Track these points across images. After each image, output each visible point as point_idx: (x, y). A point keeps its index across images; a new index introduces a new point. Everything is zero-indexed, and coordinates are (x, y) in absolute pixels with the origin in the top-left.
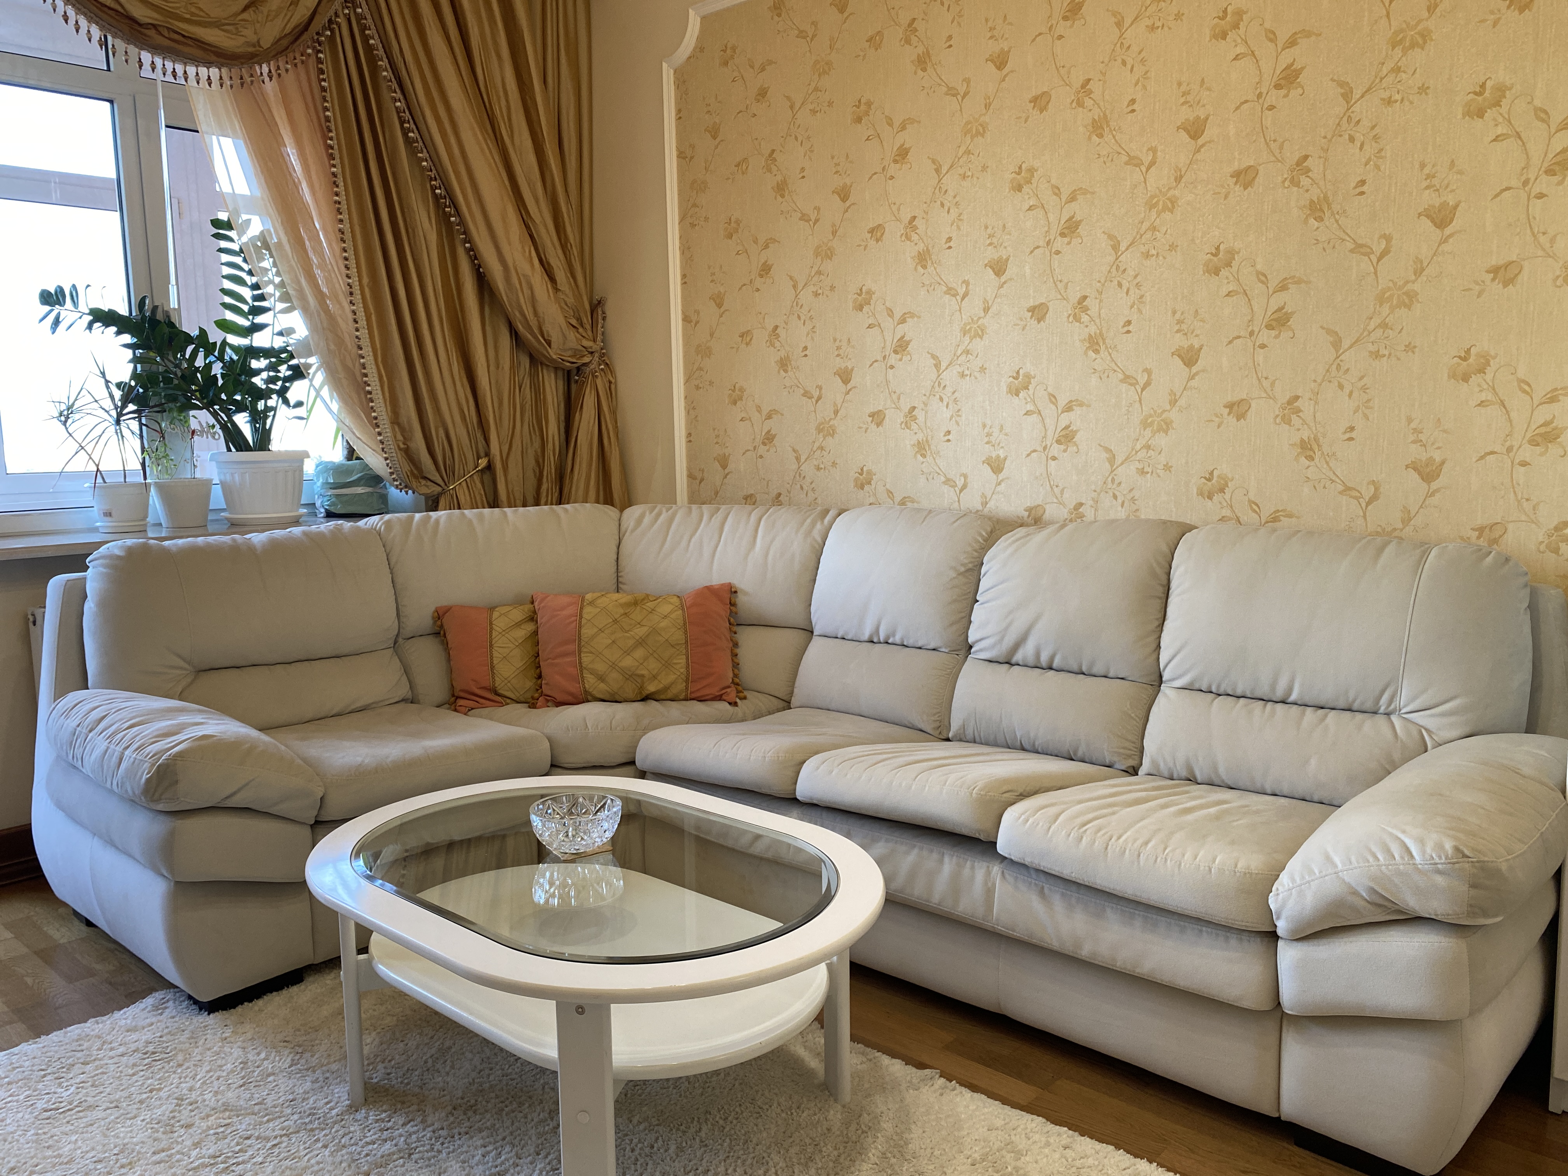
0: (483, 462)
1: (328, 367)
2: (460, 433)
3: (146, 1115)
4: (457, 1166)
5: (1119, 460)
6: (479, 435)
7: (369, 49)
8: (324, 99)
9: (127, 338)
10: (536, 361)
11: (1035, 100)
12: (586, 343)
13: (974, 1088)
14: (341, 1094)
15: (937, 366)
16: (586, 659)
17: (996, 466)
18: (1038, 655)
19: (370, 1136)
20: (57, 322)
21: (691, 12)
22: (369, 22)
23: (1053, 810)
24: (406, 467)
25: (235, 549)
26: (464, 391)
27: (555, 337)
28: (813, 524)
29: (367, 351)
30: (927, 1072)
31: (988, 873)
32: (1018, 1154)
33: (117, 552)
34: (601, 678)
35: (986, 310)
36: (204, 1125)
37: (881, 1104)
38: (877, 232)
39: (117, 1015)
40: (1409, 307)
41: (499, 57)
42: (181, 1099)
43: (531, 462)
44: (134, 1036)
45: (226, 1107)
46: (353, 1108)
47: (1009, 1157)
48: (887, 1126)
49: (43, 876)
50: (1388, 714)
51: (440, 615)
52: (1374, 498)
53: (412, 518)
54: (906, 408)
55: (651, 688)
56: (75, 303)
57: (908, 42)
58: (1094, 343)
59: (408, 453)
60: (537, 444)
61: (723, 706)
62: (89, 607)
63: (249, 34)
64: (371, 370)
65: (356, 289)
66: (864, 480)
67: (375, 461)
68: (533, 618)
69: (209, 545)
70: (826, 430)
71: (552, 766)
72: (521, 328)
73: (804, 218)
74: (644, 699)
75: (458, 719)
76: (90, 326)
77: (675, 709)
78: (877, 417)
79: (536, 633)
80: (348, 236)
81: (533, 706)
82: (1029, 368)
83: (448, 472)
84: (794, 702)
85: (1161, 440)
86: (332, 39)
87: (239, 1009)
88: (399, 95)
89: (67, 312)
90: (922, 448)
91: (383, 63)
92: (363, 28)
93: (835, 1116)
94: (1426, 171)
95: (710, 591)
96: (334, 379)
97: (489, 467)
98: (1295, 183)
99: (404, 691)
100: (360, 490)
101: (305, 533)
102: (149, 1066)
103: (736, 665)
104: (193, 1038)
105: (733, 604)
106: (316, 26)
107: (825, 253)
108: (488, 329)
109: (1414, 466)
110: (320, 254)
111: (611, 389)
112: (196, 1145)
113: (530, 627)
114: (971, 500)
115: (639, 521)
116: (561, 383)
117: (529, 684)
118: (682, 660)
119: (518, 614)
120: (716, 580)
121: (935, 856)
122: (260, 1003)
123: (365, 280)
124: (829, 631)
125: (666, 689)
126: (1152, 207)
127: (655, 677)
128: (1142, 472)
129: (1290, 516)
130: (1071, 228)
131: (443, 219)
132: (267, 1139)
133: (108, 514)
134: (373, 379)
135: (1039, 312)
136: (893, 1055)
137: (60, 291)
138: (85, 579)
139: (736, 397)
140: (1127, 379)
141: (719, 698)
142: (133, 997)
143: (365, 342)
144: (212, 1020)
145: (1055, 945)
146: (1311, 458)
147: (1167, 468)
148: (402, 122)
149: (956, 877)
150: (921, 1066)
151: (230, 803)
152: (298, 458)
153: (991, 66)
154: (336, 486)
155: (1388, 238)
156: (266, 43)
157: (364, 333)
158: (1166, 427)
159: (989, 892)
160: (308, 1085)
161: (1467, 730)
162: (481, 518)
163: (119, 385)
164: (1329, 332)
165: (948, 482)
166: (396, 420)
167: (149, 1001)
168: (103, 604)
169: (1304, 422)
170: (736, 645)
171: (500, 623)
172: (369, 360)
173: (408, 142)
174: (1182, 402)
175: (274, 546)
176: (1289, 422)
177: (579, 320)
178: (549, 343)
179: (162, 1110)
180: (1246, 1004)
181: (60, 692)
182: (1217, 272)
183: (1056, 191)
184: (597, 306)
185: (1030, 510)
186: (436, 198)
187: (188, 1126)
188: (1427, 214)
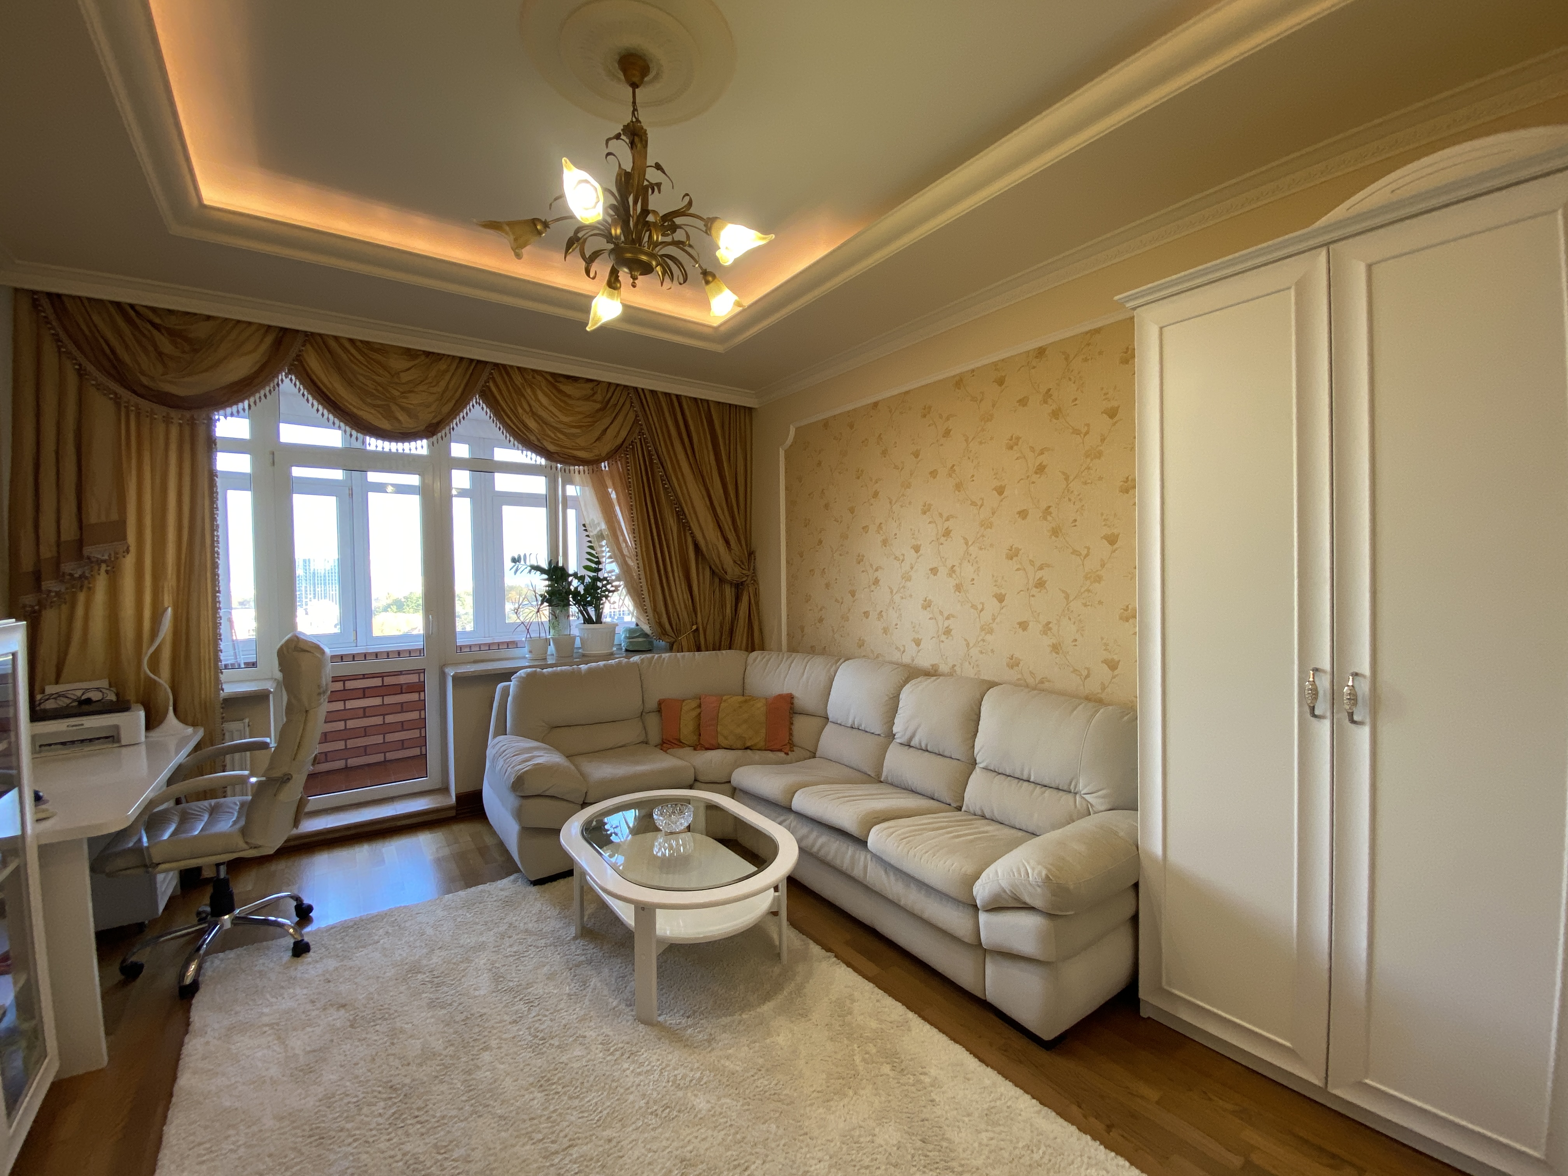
0: (694, 627)
1: (626, 586)
2: (684, 615)
3: (496, 930)
4: (607, 970)
5: (971, 645)
6: (694, 616)
7: (649, 451)
8: (628, 474)
9: (546, 576)
10: (722, 581)
11: (931, 473)
12: (744, 572)
13: (849, 965)
14: (573, 931)
15: (892, 592)
16: (719, 729)
17: (918, 642)
18: (920, 744)
19: (578, 952)
20: (517, 570)
21: (791, 426)
22: (649, 439)
23: (892, 830)
24: (659, 630)
25: (573, 673)
26: (687, 596)
27: (729, 571)
28: (831, 666)
29: (643, 580)
30: (829, 954)
31: (866, 857)
32: (853, 1001)
33: (523, 675)
34: (726, 738)
35: (912, 568)
36: (516, 937)
37: (801, 968)
38: (865, 528)
39: (499, 882)
40: (1099, 583)
41: (707, 448)
42: (511, 924)
43: (718, 626)
44: (502, 893)
45: (526, 931)
46: (575, 938)
47: (848, 1002)
48: (799, 979)
49: (485, 813)
50: (1076, 793)
51: (660, 703)
52: (1087, 676)
53: (653, 657)
54: (878, 611)
55: (748, 744)
56: (525, 562)
57: (878, 444)
58: (958, 588)
59: (660, 625)
60: (721, 618)
61: (782, 755)
62: (510, 699)
63: (596, 452)
64: (645, 588)
65: (639, 554)
66: (861, 644)
67: (646, 628)
68: (700, 706)
69: (562, 671)
70: (845, 618)
71: (696, 780)
72: (713, 567)
73: (836, 520)
74: (747, 748)
75: (662, 755)
76: (530, 572)
77: (757, 755)
78: (866, 614)
79: (700, 714)
80: (637, 531)
81: (695, 749)
82: (930, 597)
83: (678, 632)
84: (817, 755)
85: (988, 637)
86: (633, 447)
87: (546, 885)
88: (661, 469)
89: (521, 565)
90: (886, 631)
91: (655, 457)
92: (646, 443)
93: (777, 970)
94: (1104, 517)
95: (781, 697)
96: (629, 592)
97: (697, 629)
98: (1045, 518)
99: (642, 739)
100: (640, 640)
101: (604, 665)
102: (504, 907)
103: (791, 734)
104: (524, 897)
105: (792, 704)
106: (624, 445)
107: (844, 537)
108: (700, 566)
109: (1105, 662)
110: (625, 541)
111: (756, 594)
112: (511, 946)
113: (698, 710)
114: (906, 659)
115: (755, 660)
116: (733, 589)
117: (695, 738)
118: (764, 731)
119: (694, 704)
120: (785, 691)
121: (845, 845)
122: (555, 883)
123: (644, 549)
124: (834, 720)
125: (755, 745)
126: (982, 525)
127: (751, 738)
128: (981, 653)
129: (1049, 681)
130: (947, 533)
131: (679, 520)
132: (538, 947)
133: (530, 652)
134: (645, 592)
135: (934, 571)
136: (817, 942)
137: (519, 557)
138: (509, 686)
139: (808, 599)
140: (974, 607)
141: (780, 750)
142: (508, 874)
143: (643, 576)
144: (534, 889)
145: (890, 897)
146: (1057, 653)
147: (992, 651)
148: (662, 480)
149: (853, 857)
150: (829, 950)
151: (547, 793)
152: (613, 627)
153: (912, 456)
154: (629, 638)
155: (1088, 548)
156: (604, 454)
157: (642, 573)
158: (991, 632)
159: (865, 867)
160: (561, 925)
161: (1109, 807)
162: (683, 657)
163: (541, 596)
164: (1063, 592)
165: (897, 648)
166: (655, 610)
167: (512, 877)
168: (514, 699)
169: (1054, 635)
170: (792, 724)
171: (685, 708)
172: (644, 584)
173: (665, 489)
174: (998, 620)
175: (590, 671)
176: (1046, 634)
177: (741, 561)
178: (726, 573)
179: (502, 928)
180: (966, 940)
181: (495, 736)
182: (1012, 559)
183: (941, 515)
184: (751, 554)
185: (933, 666)
186: (677, 512)
187: (510, 937)
188: (1106, 537)
